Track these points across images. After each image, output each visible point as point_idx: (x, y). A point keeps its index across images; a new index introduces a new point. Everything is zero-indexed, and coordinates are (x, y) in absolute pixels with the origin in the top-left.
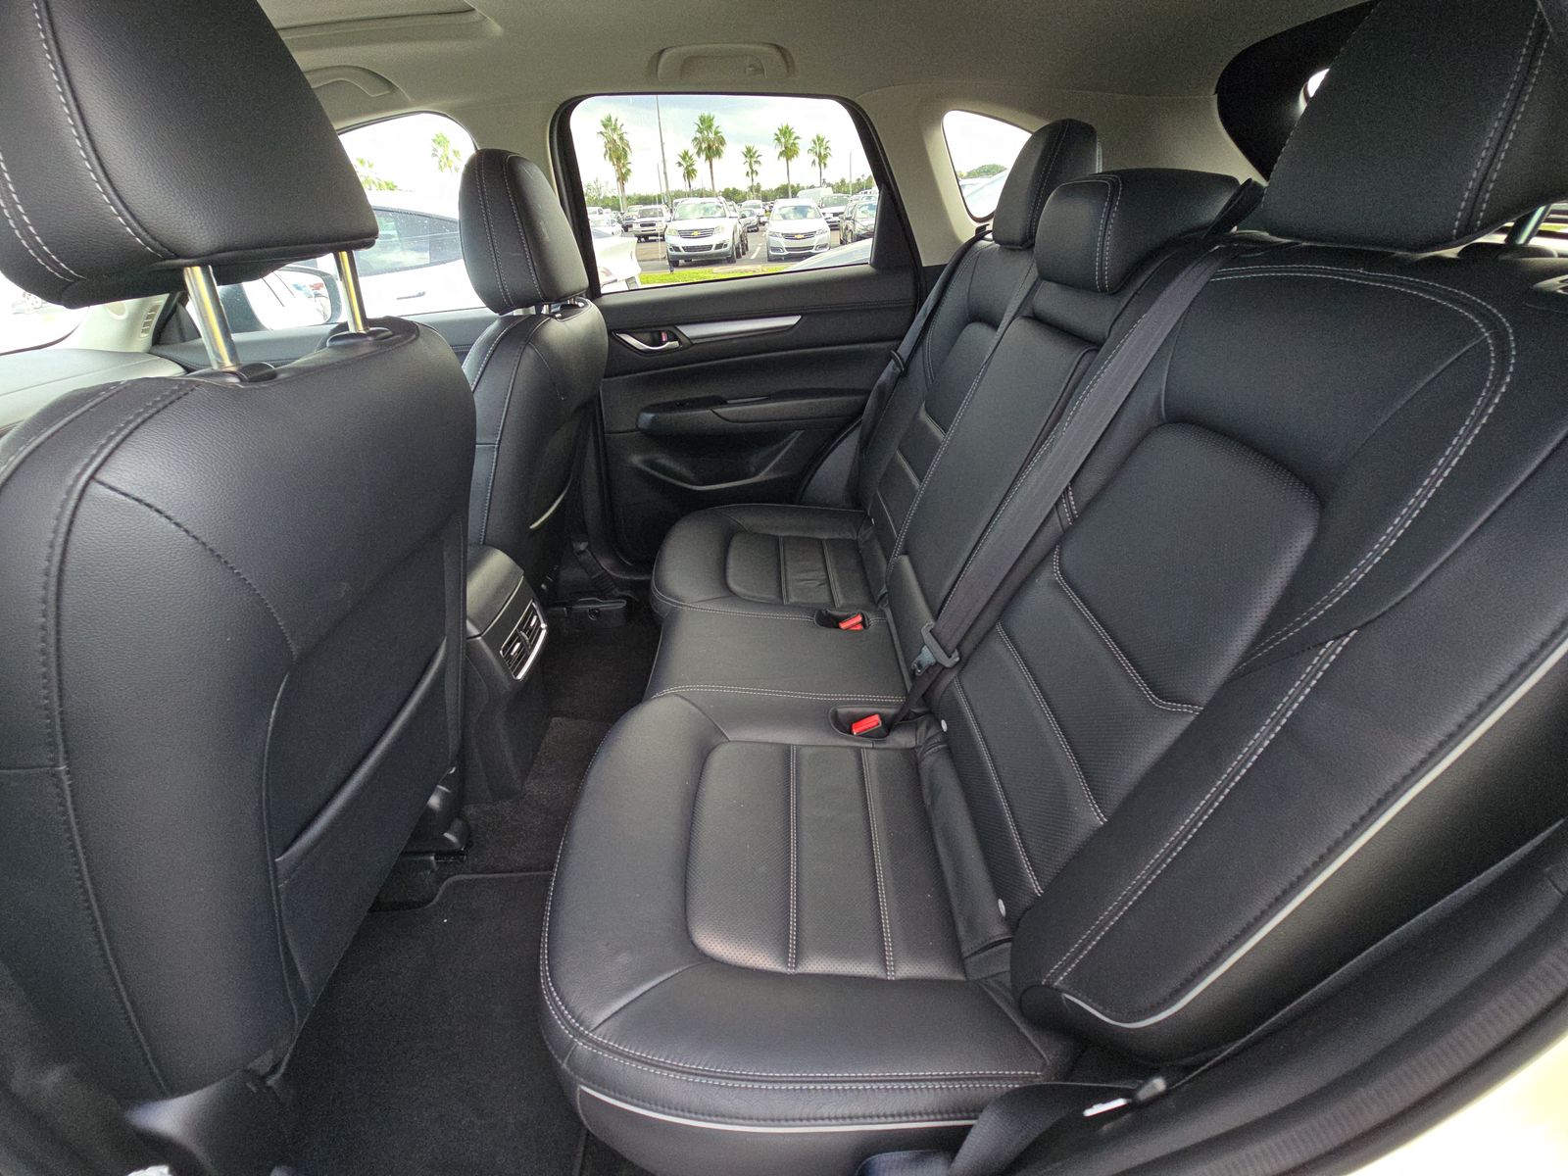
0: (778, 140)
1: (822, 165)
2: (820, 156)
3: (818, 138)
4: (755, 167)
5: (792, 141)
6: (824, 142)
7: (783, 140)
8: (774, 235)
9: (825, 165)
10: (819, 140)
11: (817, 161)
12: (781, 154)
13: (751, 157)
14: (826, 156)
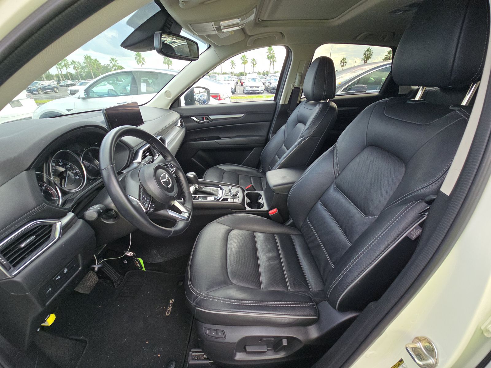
0: (242, 59)
1: (254, 67)
2: (254, 64)
3: (253, 59)
4: (234, 66)
5: (246, 59)
6: (255, 60)
7: (243, 59)
8: (247, 86)
9: (255, 67)
10: (254, 60)
11: (253, 65)
12: (242, 63)
13: (233, 63)
14: (255, 64)
